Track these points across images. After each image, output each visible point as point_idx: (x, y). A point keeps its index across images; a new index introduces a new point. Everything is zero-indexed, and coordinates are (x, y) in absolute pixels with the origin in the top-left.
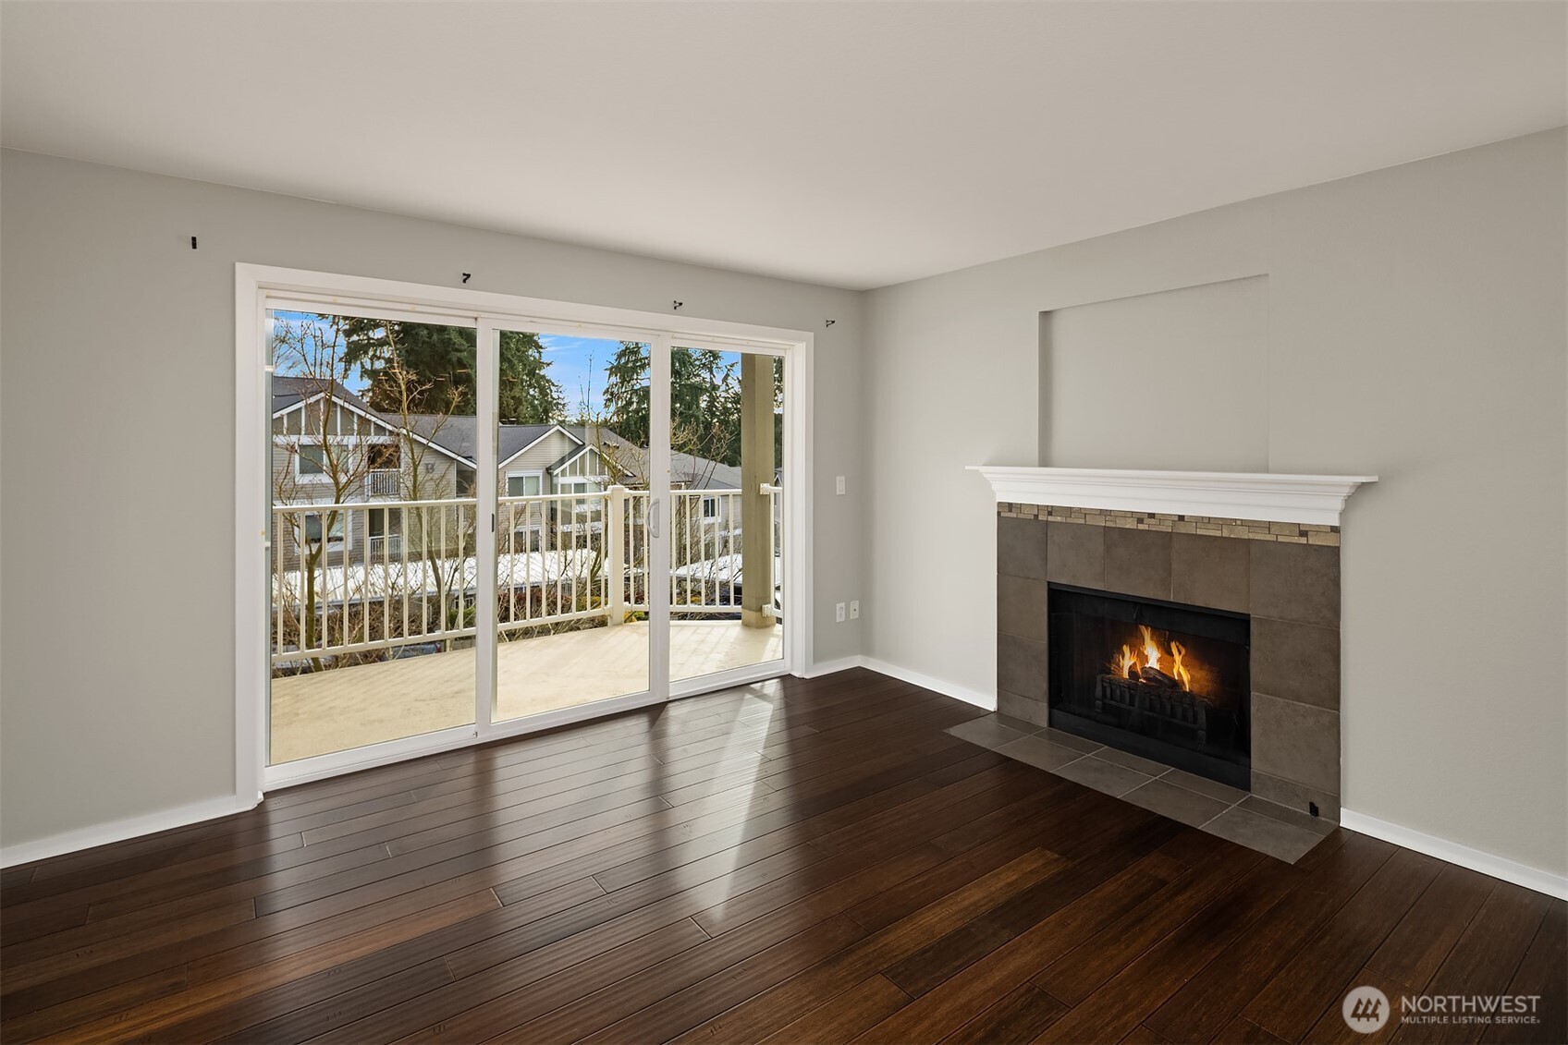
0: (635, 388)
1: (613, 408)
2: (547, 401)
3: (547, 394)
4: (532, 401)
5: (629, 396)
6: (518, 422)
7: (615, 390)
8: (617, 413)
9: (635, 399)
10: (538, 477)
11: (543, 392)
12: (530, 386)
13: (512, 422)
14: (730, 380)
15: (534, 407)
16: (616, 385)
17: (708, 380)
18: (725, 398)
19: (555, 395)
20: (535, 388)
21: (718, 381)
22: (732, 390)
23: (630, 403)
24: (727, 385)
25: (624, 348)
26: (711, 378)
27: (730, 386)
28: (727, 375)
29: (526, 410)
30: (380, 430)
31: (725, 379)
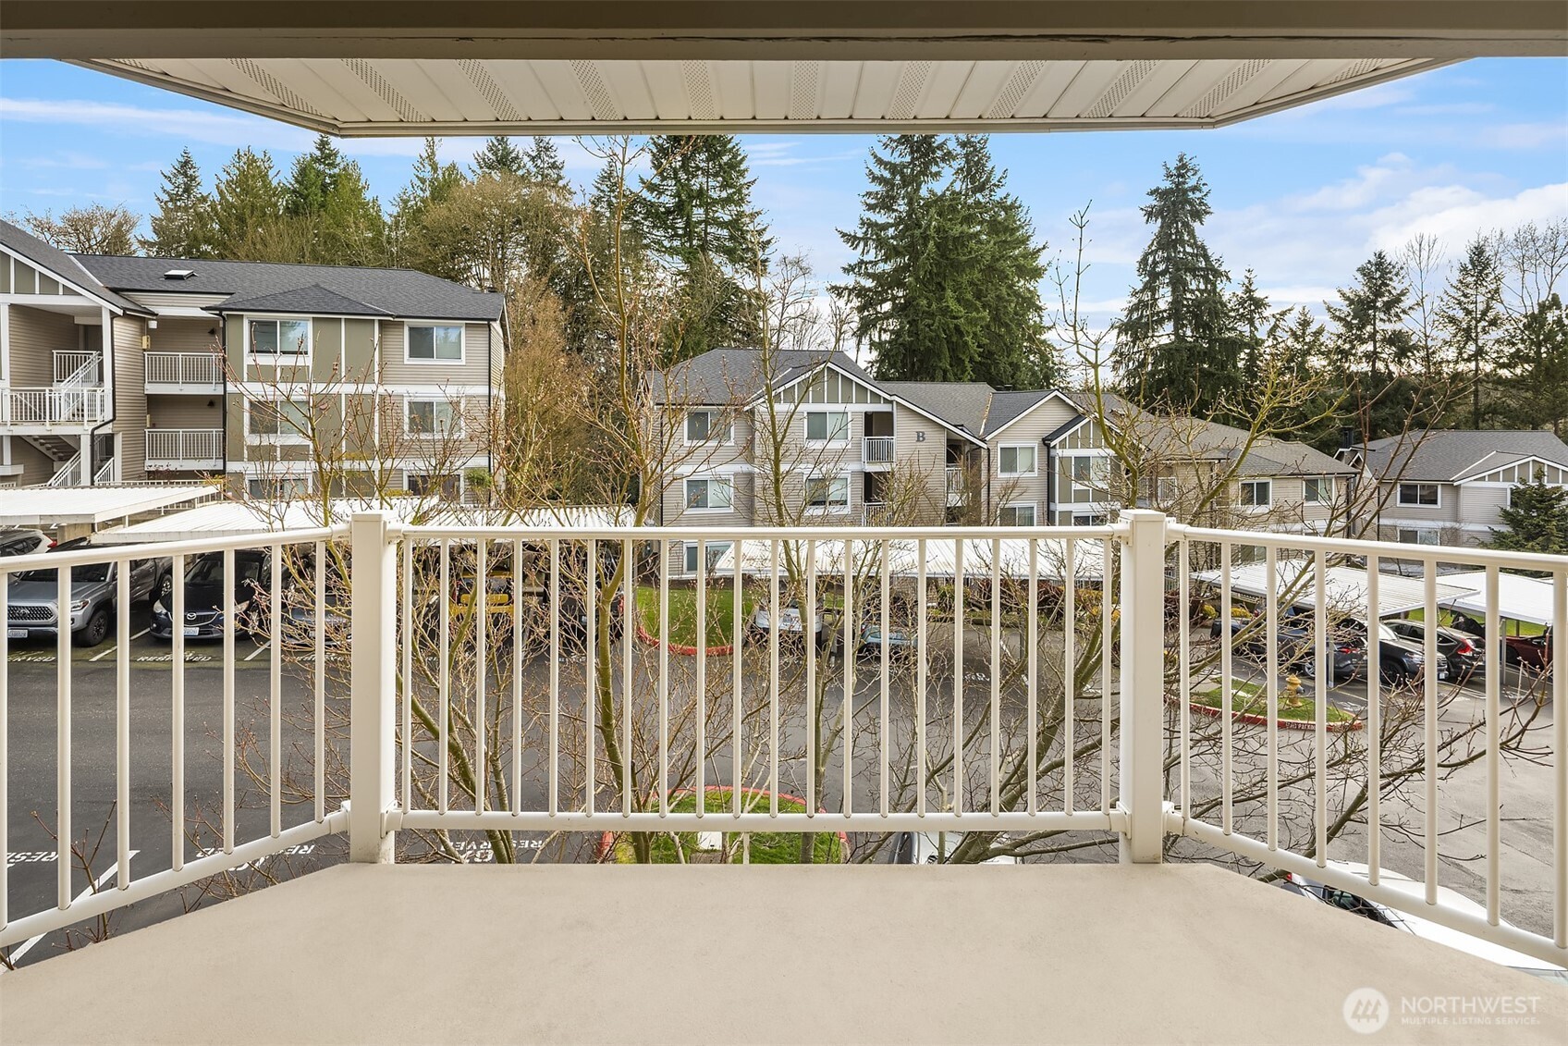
0: (1151, 346)
1: (1122, 372)
2: (1048, 367)
3: (1048, 361)
4: (1032, 367)
5: (1142, 356)
6: (1014, 389)
7: (1125, 350)
8: (1130, 374)
9: (1150, 359)
10: (1033, 448)
11: (1044, 359)
12: (1030, 351)
13: (1008, 389)
14: (1279, 333)
15: (1034, 374)
16: (1126, 345)
17: (1248, 334)
18: (1272, 354)
19: (1056, 360)
20: (1035, 353)
21: (1262, 333)
22: (1283, 345)
23: (1143, 364)
24: (1275, 339)
25: (1136, 301)
26: (1251, 331)
27: (1280, 340)
28: (1275, 327)
29: (1024, 376)
30: (876, 398)
31: (1272, 332)
